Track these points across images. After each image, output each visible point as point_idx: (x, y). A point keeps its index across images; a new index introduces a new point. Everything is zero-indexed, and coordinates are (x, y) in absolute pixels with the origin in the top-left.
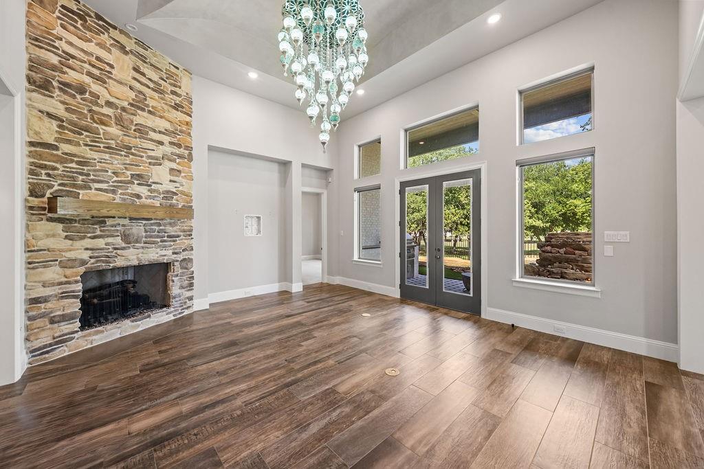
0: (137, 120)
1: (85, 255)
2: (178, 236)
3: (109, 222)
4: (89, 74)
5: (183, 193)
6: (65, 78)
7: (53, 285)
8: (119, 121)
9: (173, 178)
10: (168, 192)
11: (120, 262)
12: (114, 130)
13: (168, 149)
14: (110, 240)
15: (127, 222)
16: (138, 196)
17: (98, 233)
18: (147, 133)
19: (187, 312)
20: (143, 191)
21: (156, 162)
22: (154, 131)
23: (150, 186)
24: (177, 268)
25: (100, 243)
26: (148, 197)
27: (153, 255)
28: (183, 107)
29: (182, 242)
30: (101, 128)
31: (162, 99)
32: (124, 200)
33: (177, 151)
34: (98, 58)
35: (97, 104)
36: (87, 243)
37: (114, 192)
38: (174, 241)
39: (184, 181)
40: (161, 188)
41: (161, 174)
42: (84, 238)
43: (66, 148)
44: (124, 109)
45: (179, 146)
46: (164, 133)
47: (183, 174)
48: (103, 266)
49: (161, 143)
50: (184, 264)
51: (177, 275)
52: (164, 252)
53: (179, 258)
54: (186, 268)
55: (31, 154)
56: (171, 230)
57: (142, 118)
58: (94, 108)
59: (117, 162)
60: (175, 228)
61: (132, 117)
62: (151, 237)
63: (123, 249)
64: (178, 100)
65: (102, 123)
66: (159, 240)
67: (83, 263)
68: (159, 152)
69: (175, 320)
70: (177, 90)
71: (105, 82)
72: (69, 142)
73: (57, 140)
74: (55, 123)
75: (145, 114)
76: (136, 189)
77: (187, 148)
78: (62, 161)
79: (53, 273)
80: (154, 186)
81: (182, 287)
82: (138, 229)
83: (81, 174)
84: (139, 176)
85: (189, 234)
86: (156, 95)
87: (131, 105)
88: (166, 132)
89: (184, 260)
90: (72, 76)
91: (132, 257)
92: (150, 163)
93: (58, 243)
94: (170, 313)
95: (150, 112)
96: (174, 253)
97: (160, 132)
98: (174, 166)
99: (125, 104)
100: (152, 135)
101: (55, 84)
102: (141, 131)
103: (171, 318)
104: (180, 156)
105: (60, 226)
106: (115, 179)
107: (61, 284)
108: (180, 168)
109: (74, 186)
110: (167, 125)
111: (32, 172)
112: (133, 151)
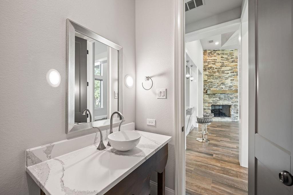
0: (222, 70)
1: (212, 102)
2: (233, 98)
3: (216, 94)
4: (212, 64)
5: (234, 86)
6: (209, 67)
7: (207, 107)
8: (218, 71)
9: (231, 82)
10: (230, 86)
11: (218, 104)
12: (217, 74)
13: (230, 74)
14: (216, 98)
15: (220, 94)
16: (222, 88)
17: (214, 97)
18: (224, 72)
19: (236, 120)
20: (223, 87)
21: (227, 79)
22: (226, 71)
24: (233, 107)
25: (214, 99)
26: (225, 88)
27: (226, 103)
28: (234, 61)
29: (235, 100)
30: (214, 74)
31: (228, 61)
32: (219, 89)
33: (233, 74)
34: (214, 60)
35: (214, 69)
36: (212, 99)
37: (217, 88)
39: (235, 82)
40: (228, 85)
41: (228, 82)
42: (211, 98)
43: (209, 80)
44: (219, 68)
45: (233, 72)
46: (229, 70)
47: (235, 80)
48: (215, 104)
49: (228, 73)
50: (235, 106)
51: (233, 109)
52: (229, 102)
53: (234, 104)
54: (236, 107)
55: (204, 83)
56: (231, 96)
58: (213, 70)
59: (218, 81)
60: (232, 96)
61: (220, 69)
62: (225, 98)
63: (219, 101)
64: (233, 59)
65: (215, 73)
66: (227, 99)
67: (211, 103)
68: (227, 76)
69: (232, 121)
70: (233, 57)
71: (215, 64)
72: (209, 79)
73: (207, 79)
74: (207, 76)
75: (224, 67)
76: (222, 86)
77: (236, 72)
78: (208, 83)
79: (207, 104)
80: (226, 85)
81: (234, 113)
82: (222, 96)
83: (211, 85)
84: (223, 83)
85: (237, 97)
86: (227, 61)
87: (221, 66)
88: (230, 70)
89: (235, 105)
90: (210, 66)
91: (221, 103)
92: (225, 79)
93: (207, 99)
94: (231, 119)
95: (225, 66)
96: (232, 103)
97: (228, 70)
98: (232, 78)
99: (219, 67)
100: (226, 72)
101: (207, 69)
102: (223, 72)
103: (231, 120)
104: (234, 75)
105: (208, 96)
106: (217, 85)
107: (208, 107)
108: (234, 79)
109: (210, 88)
110: (230, 68)
111: (204, 86)
112: (221, 77)
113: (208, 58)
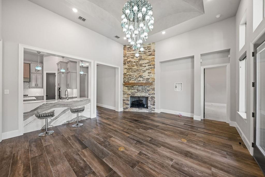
0: (140, 63)
1: (130, 93)
2: (150, 90)
3: (134, 87)
4: (131, 58)
5: (151, 78)
6: (128, 61)
7: (126, 98)
8: (136, 65)
9: (149, 75)
10: (147, 79)
11: (136, 95)
12: (135, 67)
13: (147, 67)
14: (134, 90)
15: (138, 86)
16: (140, 81)
17: (132, 89)
18: (142, 65)
19: (152, 112)
20: (141, 79)
21: (144, 71)
22: (144, 64)
23: (143, 78)
24: (149, 99)
25: (133, 91)
26: (142, 80)
27: (143, 94)
28: (152, 54)
29: (151, 92)
30: (133, 68)
31: (146, 55)
32: (137, 82)
33: (150, 67)
34: (133, 54)
35: (132, 63)
36: (131, 91)
37: (135, 80)
38: (148, 91)
39: (152, 75)
40: (145, 78)
41: (146, 75)
42: (130, 90)
43: (128, 73)
44: (137, 62)
45: (151, 65)
46: (146, 64)
47: (152, 73)
48: (133, 96)
49: (145, 66)
50: (152, 98)
51: (150, 101)
52: (146, 94)
54: (152, 99)
55: (124, 76)
56: (148, 89)
57: (141, 62)
58: (132, 64)
59: (136, 74)
61: (139, 63)
62: (143, 90)
63: (137, 92)
64: (150, 53)
65: (133, 66)
66: (145, 91)
67: (130, 95)
68: (145, 69)
69: (149, 113)
70: (150, 50)
71: (133, 58)
72: (128, 72)
73: (127, 72)
74: (126, 69)
75: (142, 61)
76: (139, 79)
77: (153, 65)
78: (127, 76)
79: (126, 96)
81: (151, 104)
82: (140, 88)
83: (130, 78)
84: (140, 76)
85: (154, 89)
86: (144, 55)
87: (139, 60)
88: (148, 63)
89: (152, 97)
90: (129, 60)
91: (138, 94)
92: (143, 72)
93: (127, 91)
94: (148, 110)
95: (143, 60)
96: (149, 95)
97: (145, 64)
98: (149, 71)
99: (138, 60)
100: (143, 65)
101: (126, 62)
102: (141, 65)
103: (148, 111)
104: (151, 68)
105: (127, 88)
106: (136, 77)
107: (127, 98)
108: (151, 71)
109: (129, 80)
110: (148, 61)
111: (124, 79)
112: (139, 70)
113: (127, 53)
